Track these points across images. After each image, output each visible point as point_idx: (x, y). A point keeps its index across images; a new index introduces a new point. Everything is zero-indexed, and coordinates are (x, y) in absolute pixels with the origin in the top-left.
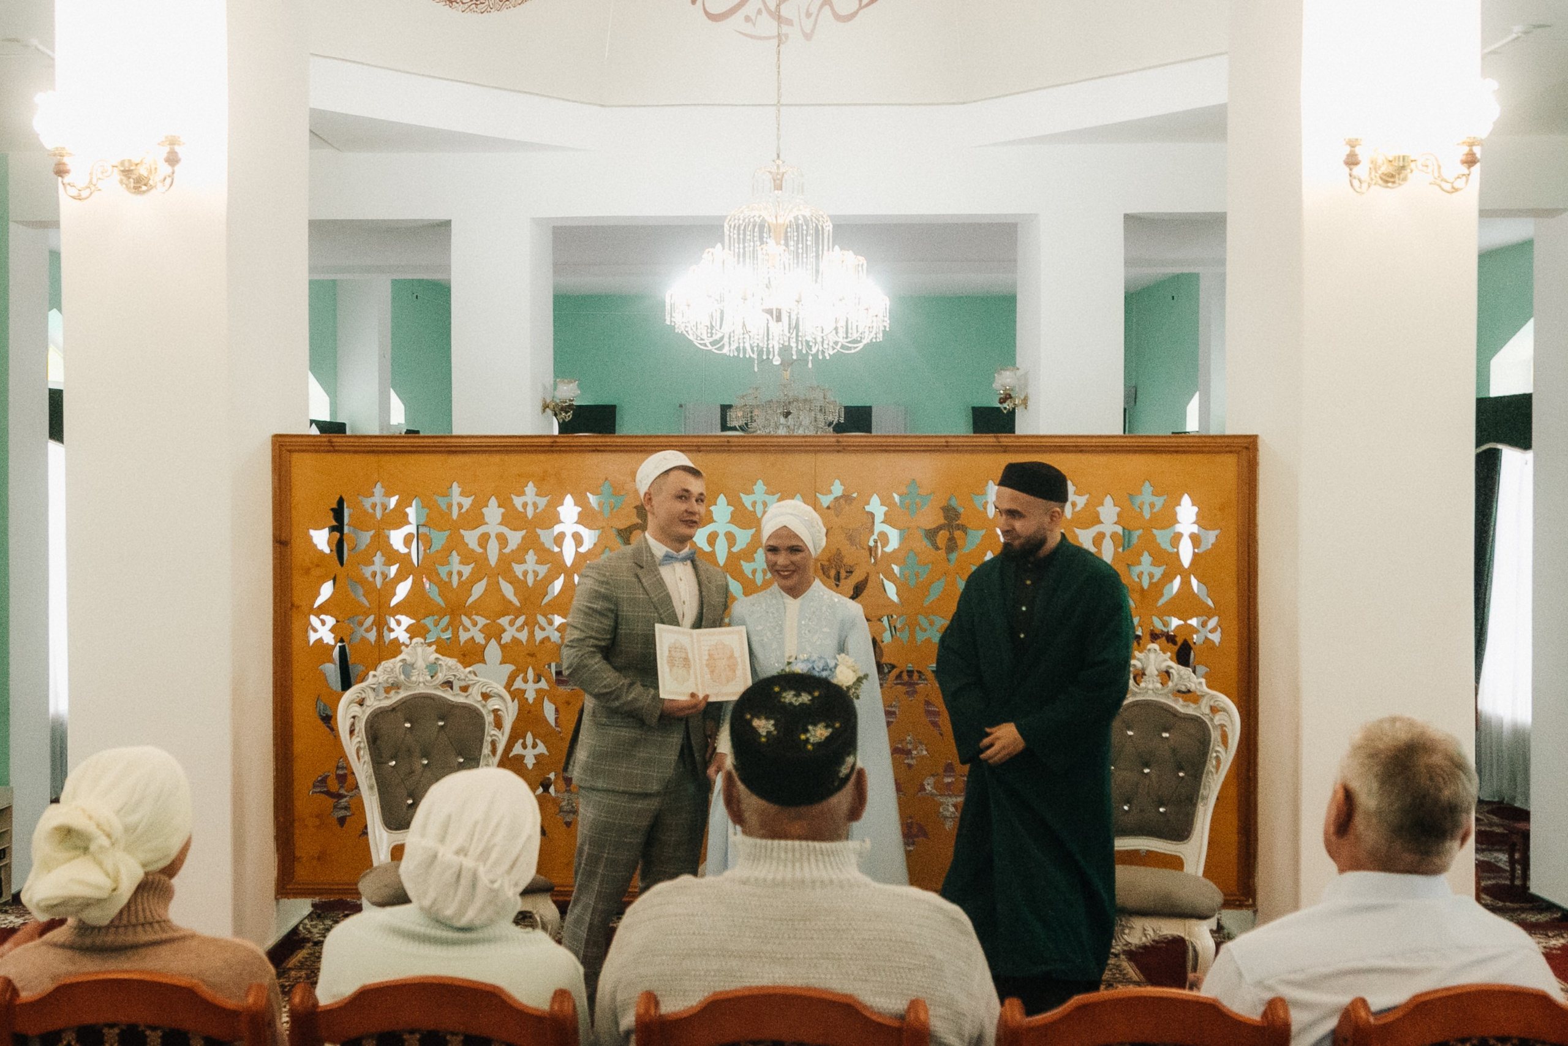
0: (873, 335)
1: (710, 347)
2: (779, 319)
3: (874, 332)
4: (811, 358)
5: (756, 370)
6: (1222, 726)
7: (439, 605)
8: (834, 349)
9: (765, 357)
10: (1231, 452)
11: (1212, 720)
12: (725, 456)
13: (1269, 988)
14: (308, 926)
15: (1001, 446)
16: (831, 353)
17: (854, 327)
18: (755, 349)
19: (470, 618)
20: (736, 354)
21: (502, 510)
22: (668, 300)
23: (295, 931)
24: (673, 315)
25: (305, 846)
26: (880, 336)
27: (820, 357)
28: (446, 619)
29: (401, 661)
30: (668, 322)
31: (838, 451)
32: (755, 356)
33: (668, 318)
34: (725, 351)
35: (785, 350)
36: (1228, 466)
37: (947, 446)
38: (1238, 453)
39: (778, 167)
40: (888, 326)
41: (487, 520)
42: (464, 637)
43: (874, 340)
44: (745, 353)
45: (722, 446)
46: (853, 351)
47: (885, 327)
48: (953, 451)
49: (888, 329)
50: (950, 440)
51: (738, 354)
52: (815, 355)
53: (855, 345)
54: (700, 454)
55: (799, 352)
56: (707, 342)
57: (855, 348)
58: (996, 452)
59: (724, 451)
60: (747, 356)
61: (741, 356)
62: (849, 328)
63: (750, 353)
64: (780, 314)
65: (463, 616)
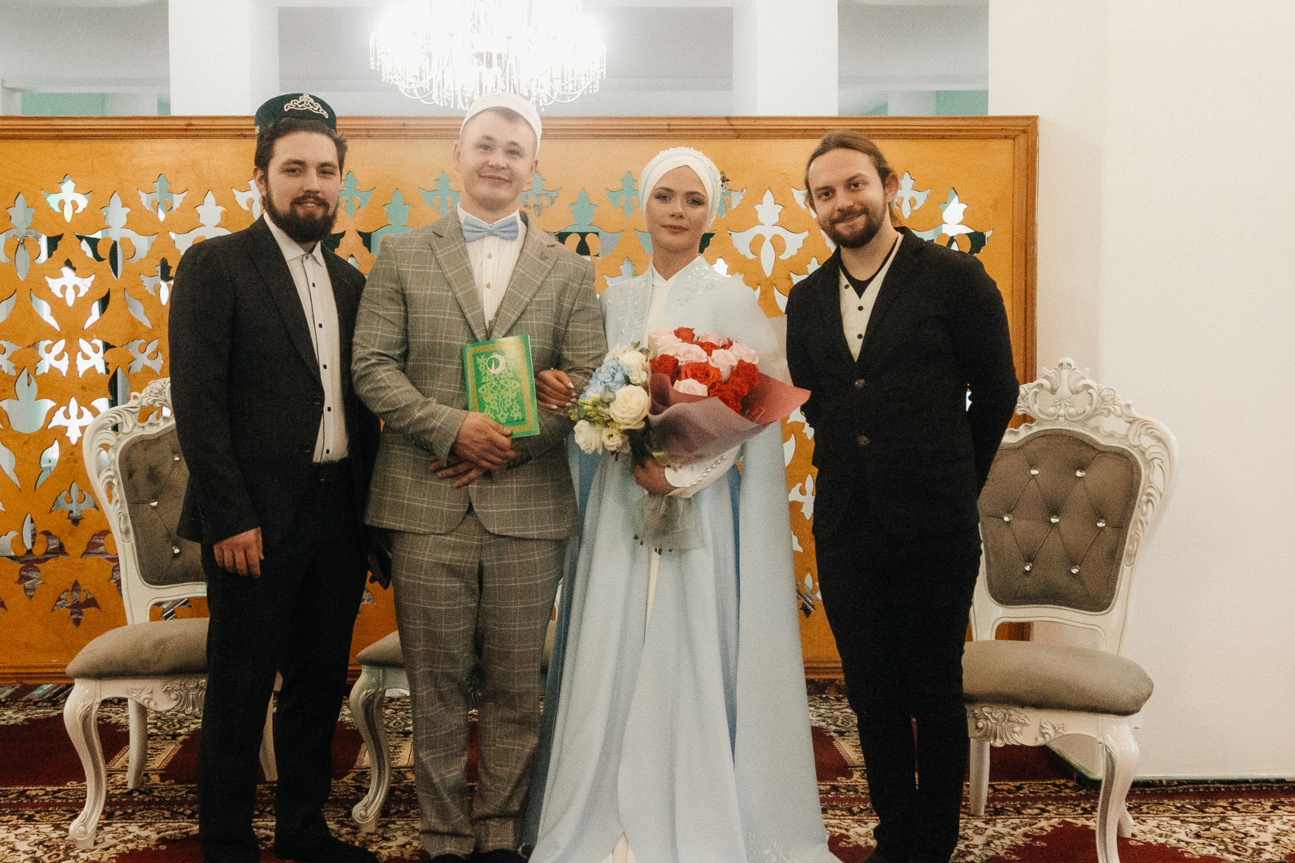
0: (588, 84)
1: (418, 97)
2: (489, 64)
7: (51, 327)
8: (549, 99)
10: (1006, 137)
15: (734, 130)
17: (570, 77)
19: (90, 343)
20: (446, 105)
21: (129, 209)
22: (372, 44)
24: (378, 58)
26: (597, 86)
33: (372, 63)
34: (435, 100)
36: (1001, 154)
38: (1013, 137)
40: (605, 73)
42: (83, 366)
43: (591, 91)
44: (456, 103)
45: (398, 130)
46: (569, 101)
47: (602, 74)
48: (677, 137)
49: (605, 78)
51: (449, 103)
53: (572, 94)
54: (370, 141)
56: (414, 88)
57: (572, 96)
58: (728, 137)
59: (399, 137)
60: (459, 107)
61: (452, 106)
62: (566, 78)
63: (460, 105)
64: (491, 57)
65: (81, 341)
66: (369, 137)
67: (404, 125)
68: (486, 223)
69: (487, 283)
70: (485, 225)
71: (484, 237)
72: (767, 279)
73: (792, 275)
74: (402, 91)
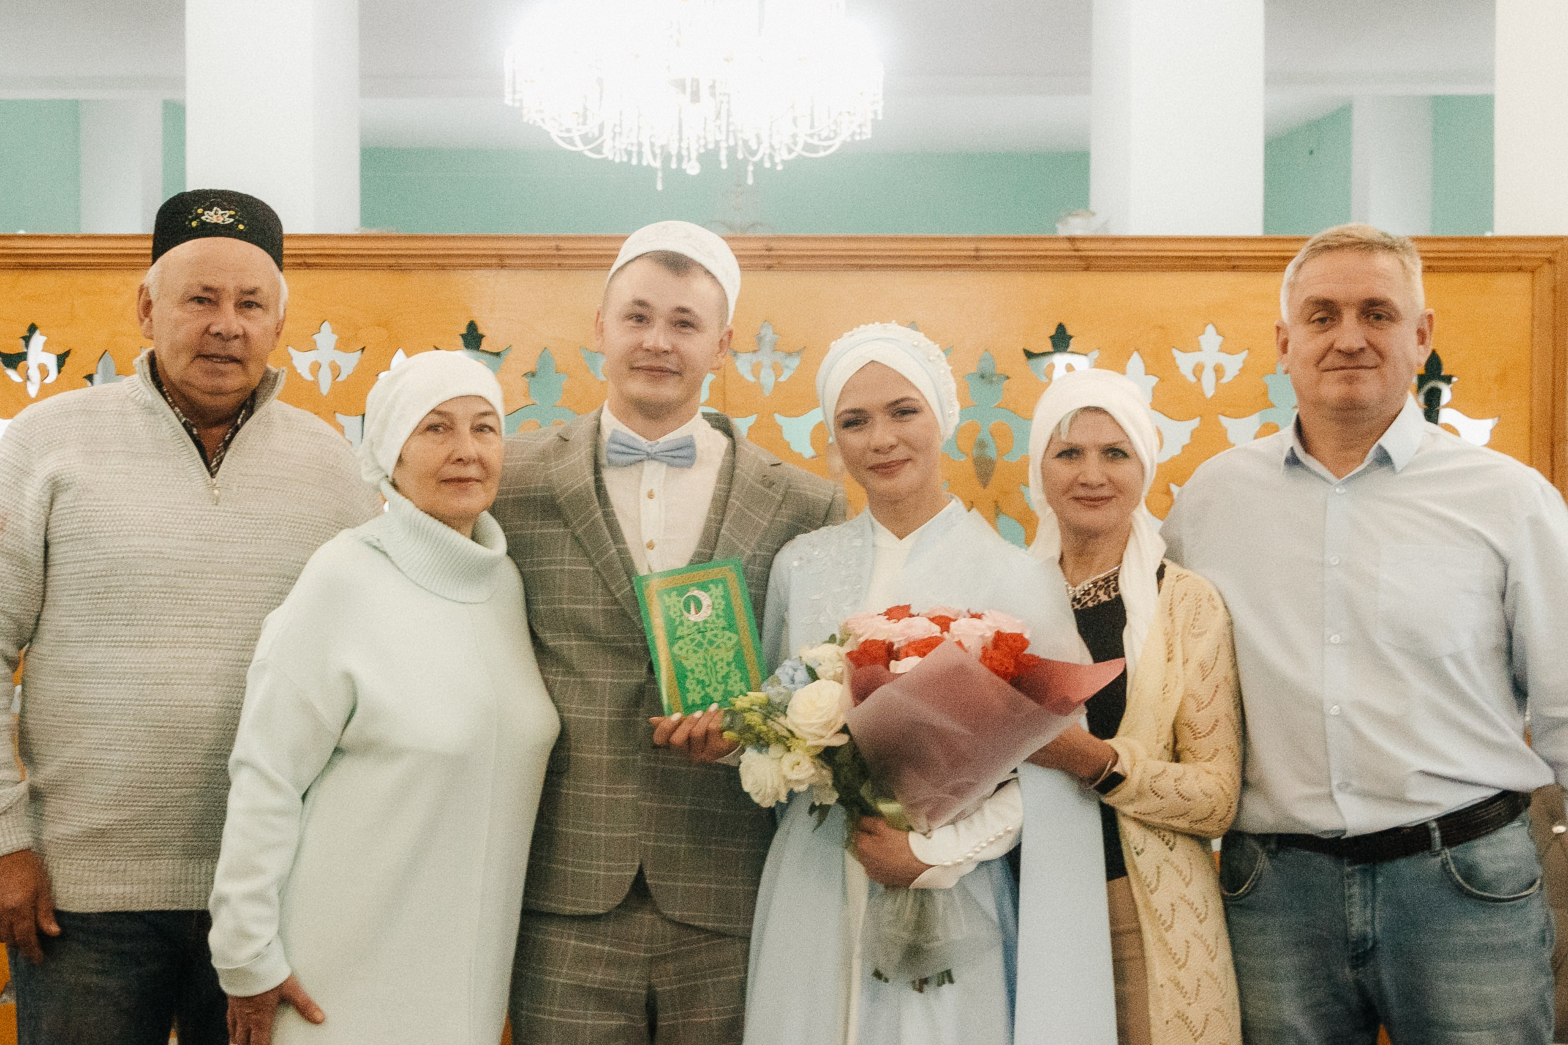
10: (1520, 269)
15: (1081, 258)
24: (517, 90)
27: (767, 166)
30: (508, 102)
31: (769, 267)
32: (657, 164)
33: (508, 94)
36: (1513, 297)
37: (977, 258)
38: (1534, 271)
44: (640, 158)
45: (548, 256)
48: (988, 268)
50: (983, 246)
54: (504, 272)
58: (1075, 269)
59: (550, 267)
66: (503, 267)
67: (558, 249)
68: (644, 440)
69: (647, 541)
70: (643, 442)
71: (641, 461)
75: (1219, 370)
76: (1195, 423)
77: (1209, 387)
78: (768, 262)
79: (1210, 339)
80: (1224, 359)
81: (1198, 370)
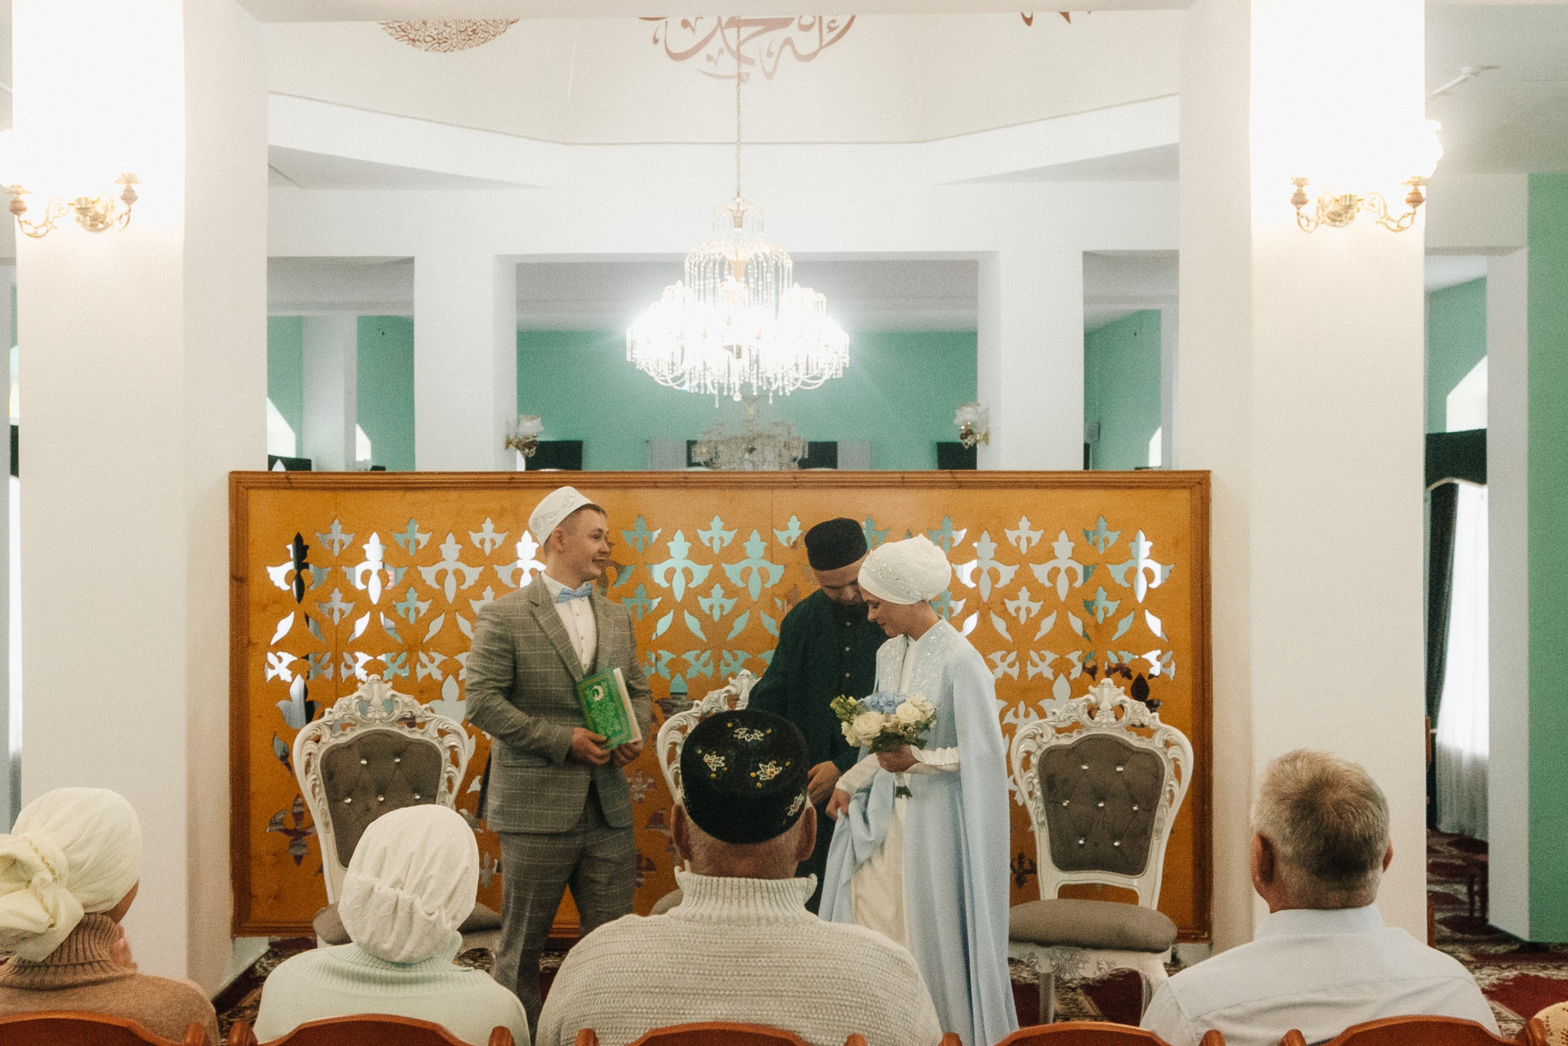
0: (832, 371)
1: (671, 384)
2: (739, 356)
3: (834, 368)
4: (771, 394)
5: (717, 406)
6: (1175, 760)
7: (395, 640)
8: (794, 385)
9: (725, 393)
10: (1184, 487)
11: (1166, 754)
12: (683, 491)
13: (1206, 1023)
14: (265, 965)
15: (957, 482)
16: (792, 389)
17: (815, 365)
18: (716, 385)
19: (427, 655)
20: (697, 390)
21: (460, 546)
22: (628, 337)
23: (251, 970)
24: (634, 352)
25: (262, 883)
26: (839, 374)
27: (781, 393)
28: (404, 655)
29: (357, 698)
30: (629, 359)
31: (795, 487)
32: (716, 392)
33: (628, 354)
34: (686, 387)
35: (745, 387)
36: (1181, 502)
38: (1191, 488)
39: (738, 204)
40: (848, 363)
41: (444, 556)
42: (421, 673)
43: (834, 377)
44: (706, 390)
45: (679, 482)
46: (813, 387)
47: (845, 363)
48: (908, 487)
49: (847, 366)
50: (906, 476)
51: (700, 390)
52: (776, 392)
53: (815, 382)
54: (658, 490)
55: (759, 388)
56: (669, 377)
57: (815, 384)
58: (953, 488)
59: (682, 487)
60: (708, 393)
61: (702, 392)
62: (810, 365)
63: (711, 390)
64: (740, 350)
65: (420, 653)
66: (657, 487)
67: (686, 478)
72: (985, 604)
73: (1006, 601)
74: (657, 380)
75: (1029, 540)
76: (1016, 567)
77: (1024, 549)
78: (795, 484)
79: (1024, 523)
80: (1031, 534)
81: (1018, 539)
